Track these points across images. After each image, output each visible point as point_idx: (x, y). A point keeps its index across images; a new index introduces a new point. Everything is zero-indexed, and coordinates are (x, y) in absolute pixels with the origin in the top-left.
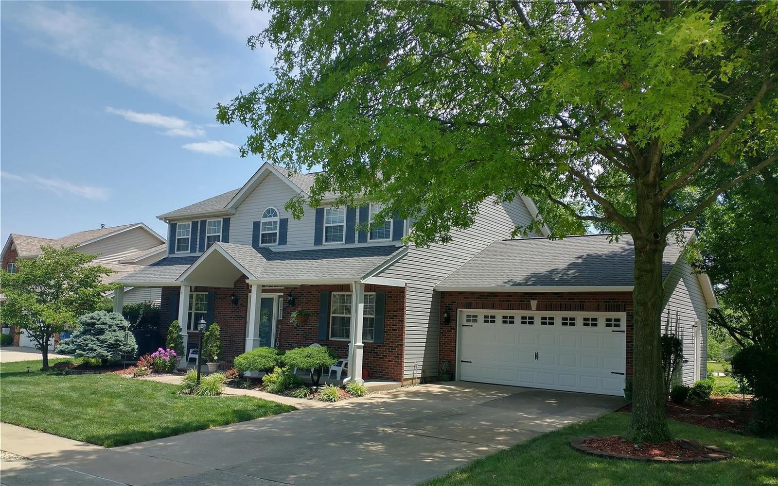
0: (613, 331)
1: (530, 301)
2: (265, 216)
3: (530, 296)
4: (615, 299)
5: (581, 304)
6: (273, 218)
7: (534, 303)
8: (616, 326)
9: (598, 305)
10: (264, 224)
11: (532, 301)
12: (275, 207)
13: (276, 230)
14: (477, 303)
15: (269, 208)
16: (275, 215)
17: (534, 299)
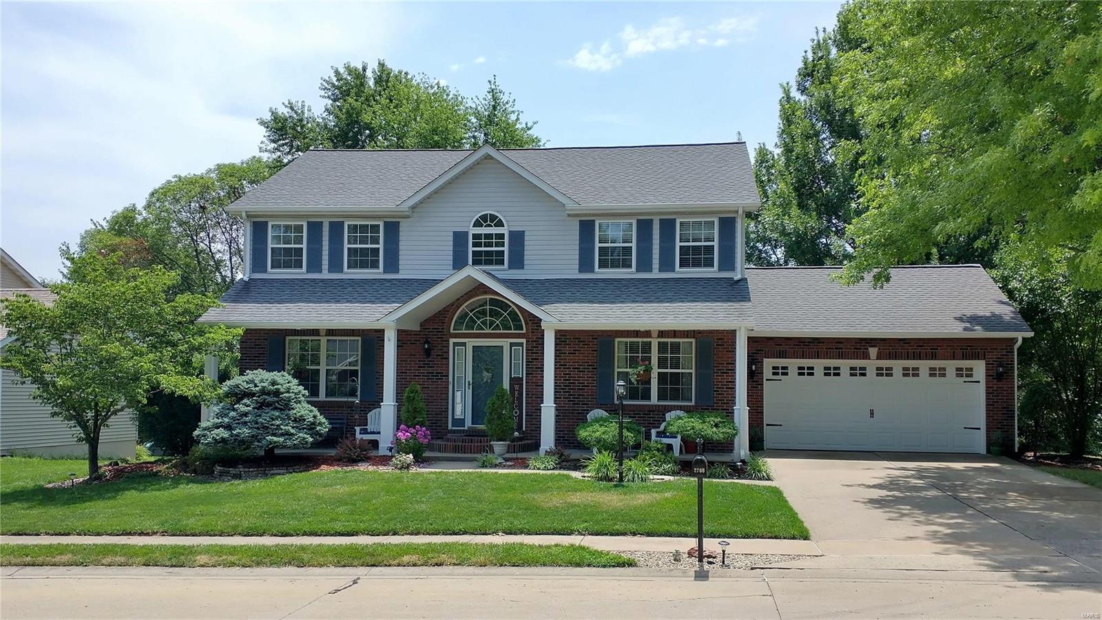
0: (965, 382)
1: (868, 349)
2: (477, 224)
3: (867, 343)
4: (973, 346)
5: (932, 352)
6: (494, 228)
7: (873, 352)
8: (967, 376)
9: (954, 353)
10: (475, 236)
11: (870, 349)
12: (498, 212)
13: (503, 246)
14: (794, 351)
15: (486, 213)
16: (500, 224)
17: (872, 346)
